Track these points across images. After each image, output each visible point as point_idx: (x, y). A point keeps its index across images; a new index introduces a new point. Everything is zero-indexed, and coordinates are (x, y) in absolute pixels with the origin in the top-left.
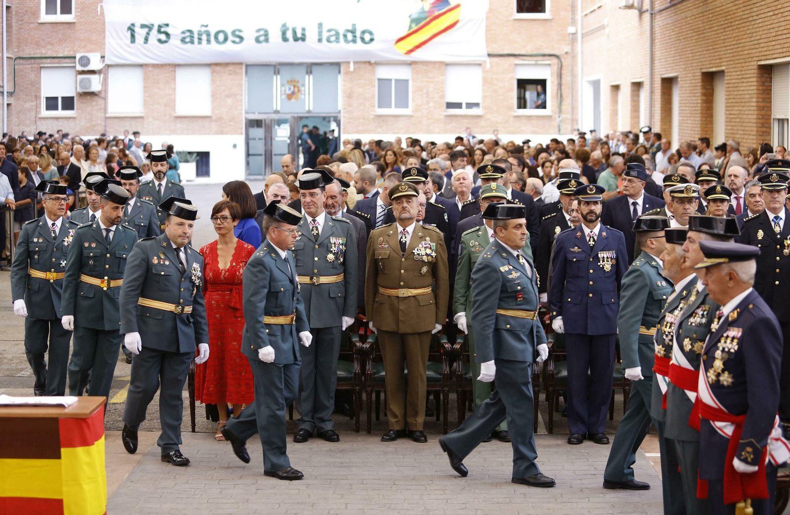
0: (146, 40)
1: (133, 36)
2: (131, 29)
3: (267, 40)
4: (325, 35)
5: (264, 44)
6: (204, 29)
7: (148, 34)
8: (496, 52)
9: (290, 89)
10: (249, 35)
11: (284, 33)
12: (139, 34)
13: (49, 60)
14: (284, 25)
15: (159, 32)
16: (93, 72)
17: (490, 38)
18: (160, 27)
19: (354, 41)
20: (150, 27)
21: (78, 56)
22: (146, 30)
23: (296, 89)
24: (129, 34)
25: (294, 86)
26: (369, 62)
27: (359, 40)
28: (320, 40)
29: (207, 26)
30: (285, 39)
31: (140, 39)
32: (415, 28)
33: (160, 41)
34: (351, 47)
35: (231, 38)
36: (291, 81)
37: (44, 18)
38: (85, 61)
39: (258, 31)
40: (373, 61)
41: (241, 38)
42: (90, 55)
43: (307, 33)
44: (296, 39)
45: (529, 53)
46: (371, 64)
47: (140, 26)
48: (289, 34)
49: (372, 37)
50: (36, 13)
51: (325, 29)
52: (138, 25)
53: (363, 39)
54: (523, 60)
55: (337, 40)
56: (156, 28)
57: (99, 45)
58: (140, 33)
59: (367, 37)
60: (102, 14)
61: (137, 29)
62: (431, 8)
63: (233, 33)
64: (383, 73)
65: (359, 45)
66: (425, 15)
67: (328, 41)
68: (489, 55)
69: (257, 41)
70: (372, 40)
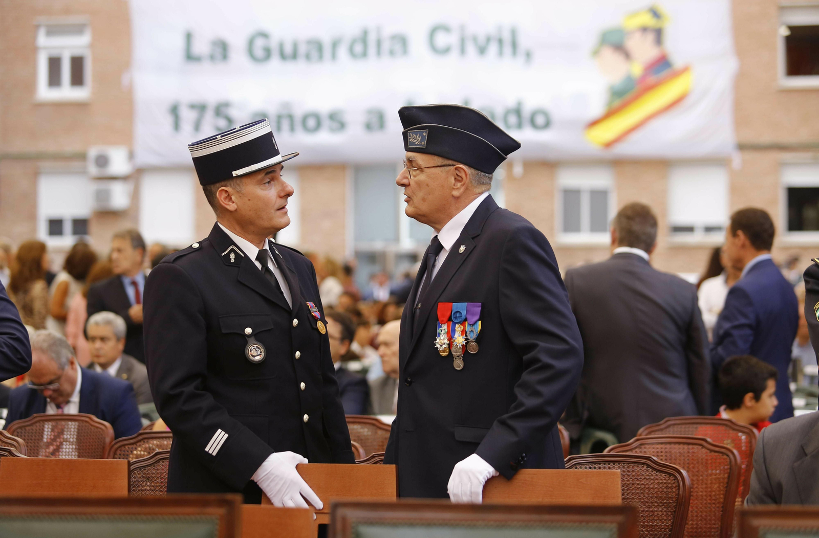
1: (177, 122)
2: (174, 110)
3: (382, 127)
7: (200, 119)
10: (355, 118)
12: (187, 119)
15: (216, 113)
17: (740, 118)
18: (218, 107)
20: (201, 108)
21: (93, 152)
22: (197, 112)
24: (170, 119)
27: (526, 123)
29: (289, 106)
32: (617, 103)
35: (326, 123)
37: (44, 92)
38: (102, 161)
39: (370, 112)
41: (342, 126)
42: (109, 152)
46: (549, 165)
47: (187, 106)
49: (548, 120)
50: (31, 85)
52: (184, 104)
53: (534, 123)
56: (211, 109)
57: (125, 137)
58: (188, 116)
59: (540, 120)
61: (183, 111)
63: (330, 115)
64: (569, 179)
65: (528, 134)
68: (742, 147)
69: (368, 127)
70: (547, 125)
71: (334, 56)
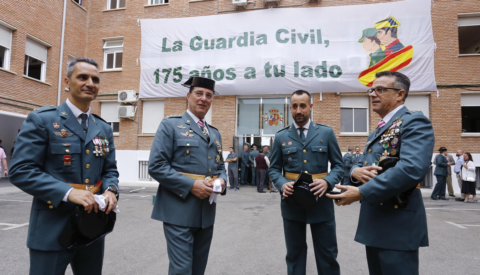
0: (166, 80)
1: (157, 78)
2: (157, 73)
3: (254, 76)
4: (300, 71)
5: (251, 80)
6: (206, 70)
7: (167, 76)
8: (443, 84)
9: (271, 116)
10: (240, 73)
11: (267, 70)
12: (162, 77)
13: (104, 98)
14: (268, 64)
15: (175, 74)
16: (129, 104)
17: (438, 73)
18: (175, 70)
19: (325, 75)
20: (168, 71)
21: (120, 93)
22: (166, 73)
23: (276, 117)
24: (155, 77)
25: (275, 115)
26: (336, 93)
27: (328, 74)
28: (296, 75)
29: (209, 67)
30: (268, 75)
31: (162, 80)
32: (374, 64)
33: (175, 80)
34: (322, 79)
35: (226, 75)
36: (272, 111)
37: (105, 70)
38: (124, 96)
39: (248, 69)
40: (338, 93)
41: (234, 76)
42: (127, 92)
43: (286, 70)
44: (277, 75)
45: (474, 84)
46: (337, 96)
47: (162, 71)
48: (272, 71)
49: (340, 71)
51: (300, 66)
52: (161, 70)
53: (332, 73)
54: (469, 90)
55: (311, 75)
56: (172, 71)
57: (136, 86)
58: (163, 75)
59: (336, 71)
60: (139, 65)
61: (160, 73)
62: (387, 49)
63: (228, 71)
64: (345, 103)
65: (329, 79)
66: (383, 54)
67: (303, 75)
68: (439, 87)
69: (246, 77)
70: (340, 74)
71: (230, 46)
